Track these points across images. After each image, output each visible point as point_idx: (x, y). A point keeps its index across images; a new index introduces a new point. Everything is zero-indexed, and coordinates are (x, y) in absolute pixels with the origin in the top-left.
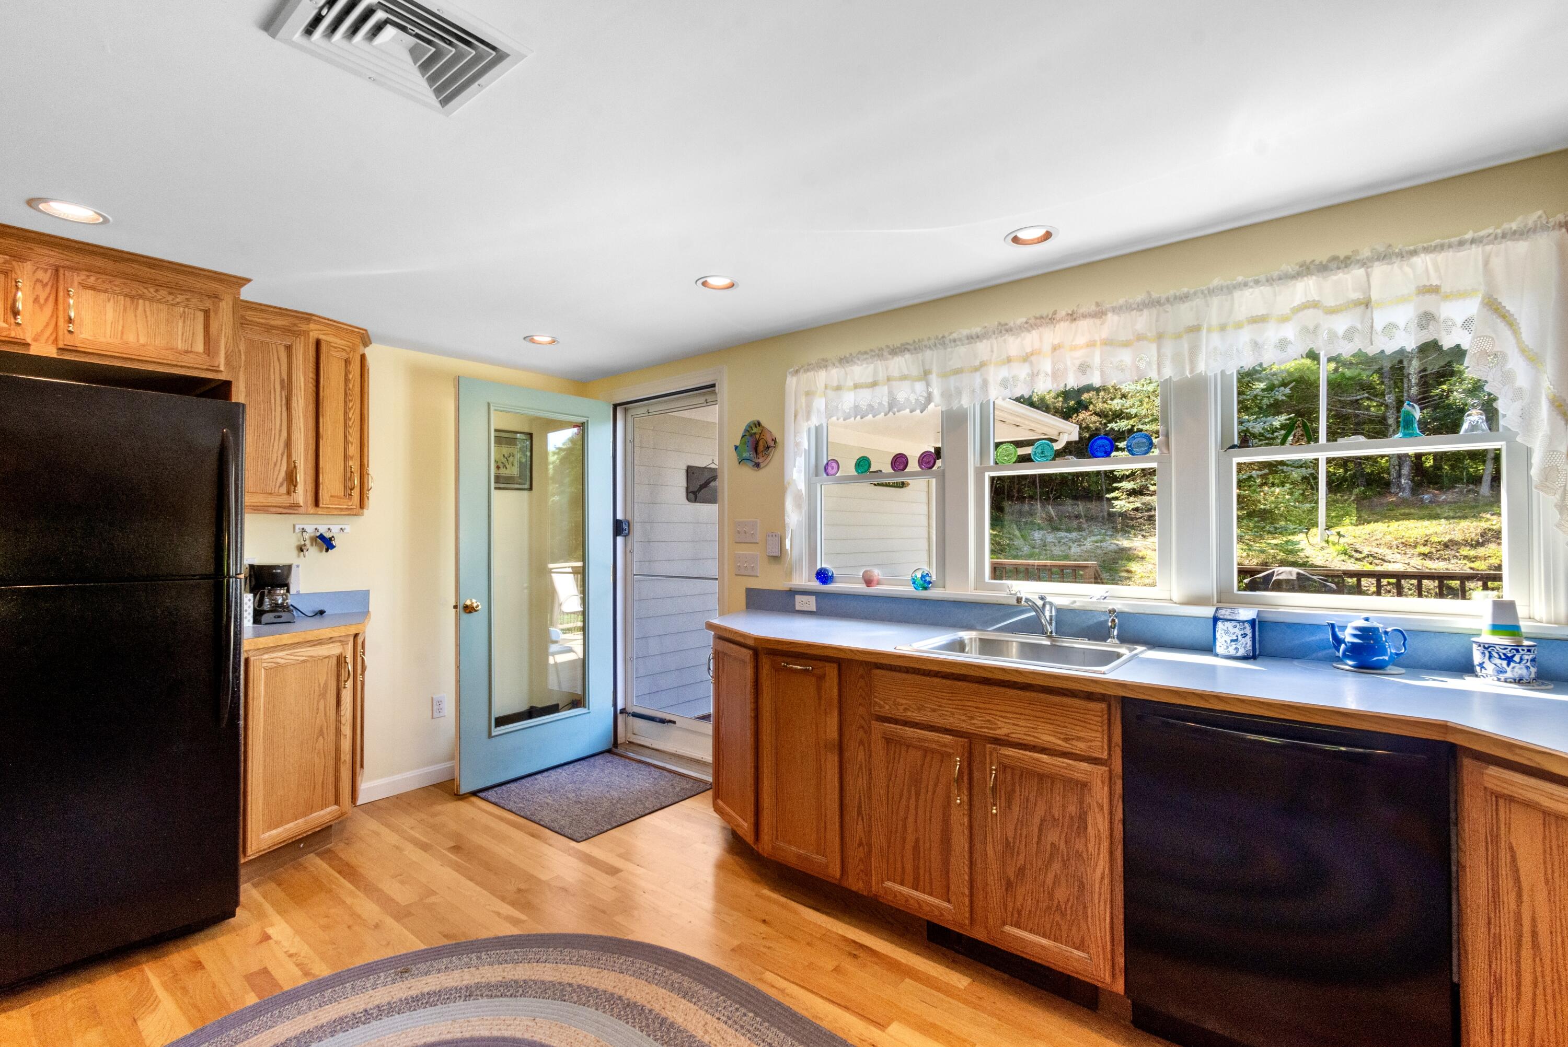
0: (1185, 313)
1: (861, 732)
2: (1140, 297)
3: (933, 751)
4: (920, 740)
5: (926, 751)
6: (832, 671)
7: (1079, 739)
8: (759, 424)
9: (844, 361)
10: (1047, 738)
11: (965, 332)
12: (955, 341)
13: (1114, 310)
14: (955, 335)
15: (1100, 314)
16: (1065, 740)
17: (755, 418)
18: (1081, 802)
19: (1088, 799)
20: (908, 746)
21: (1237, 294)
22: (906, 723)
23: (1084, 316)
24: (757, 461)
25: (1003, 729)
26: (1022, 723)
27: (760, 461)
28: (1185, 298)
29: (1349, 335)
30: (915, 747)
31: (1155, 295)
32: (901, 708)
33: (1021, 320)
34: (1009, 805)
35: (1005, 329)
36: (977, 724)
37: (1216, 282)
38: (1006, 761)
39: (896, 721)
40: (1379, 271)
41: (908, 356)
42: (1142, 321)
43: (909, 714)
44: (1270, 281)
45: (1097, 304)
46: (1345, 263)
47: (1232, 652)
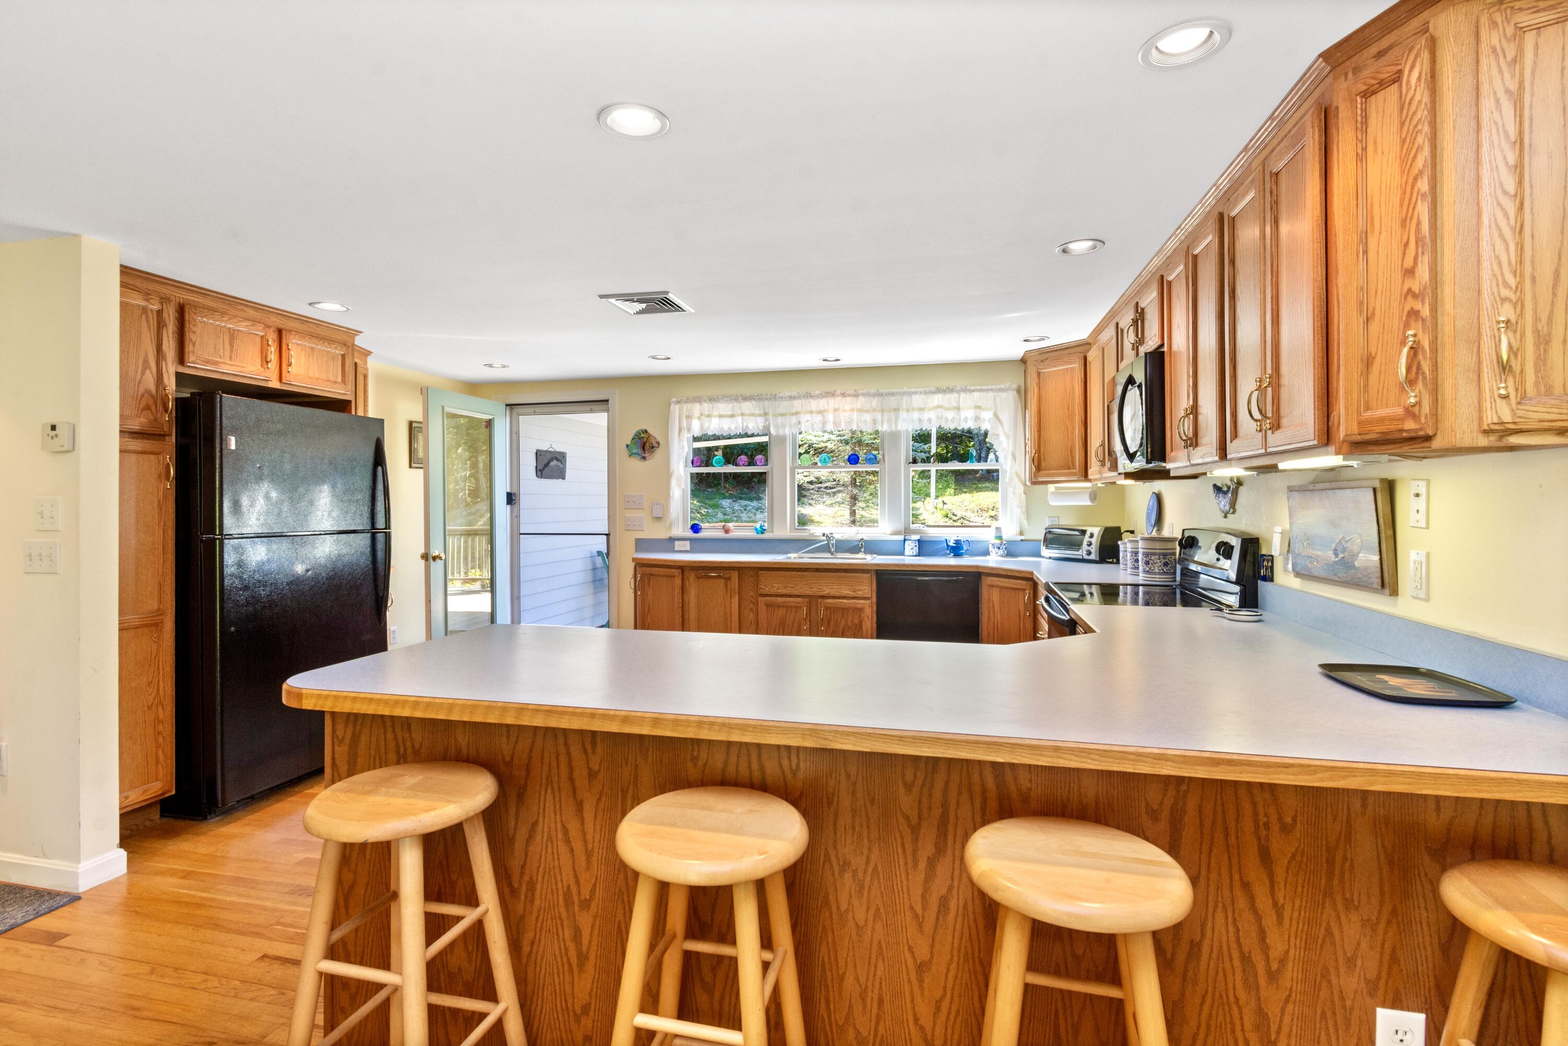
0: (893, 401)
1: (751, 604)
2: (873, 391)
3: (791, 607)
4: (785, 602)
5: (787, 607)
6: (735, 575)
7: (859, 590)
8: (646, 431)
9: (712, 400)
10: (846, 592)
11: (788, 394)
12: (782, 398)
13: (863, 394)
14: (781, 395)
15: (856, 395)
16: (854, 592)
17: (643, 427)
18: (860, 616)
19: (863, 615)
20: (778, 607)
21: (913, 396)
22: (777, 596)
23: (849, 395)
24: (644, 455)
25: (827, 591)
26: (835, 587)
27: (646, 455)
28: (893, 394)
29: (953, 420)
30: (782, 607)
31: (881, 391)
32: (775, 589)
33: (818, 392)
34: (829, 625)
35: (809, 396)
36: (815, 591)
37: (905, 389)
38: (827, 605)
39: (771, 596)
40: (963, 395)
41: (754, 402)
42: (875, 402)
43: (779, 591)
44: (926, 393)
45: (855, 391)
46: (951, 390)
47: (911, 554)
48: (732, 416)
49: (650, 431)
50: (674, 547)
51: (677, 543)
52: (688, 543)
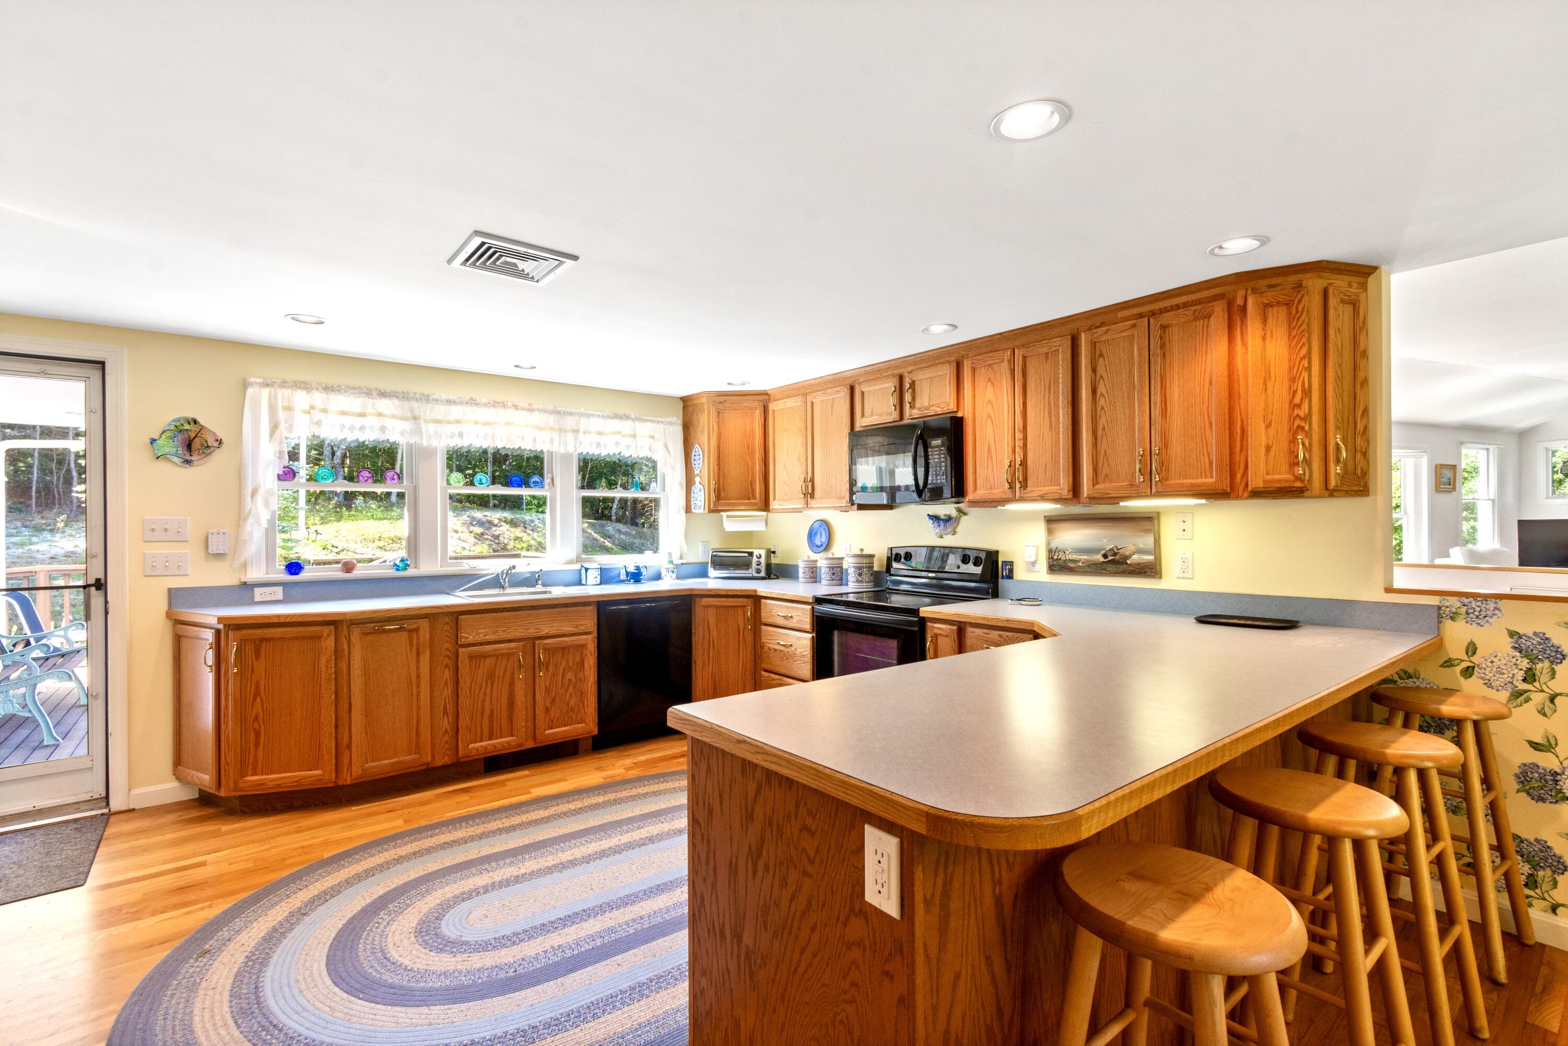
0: (570, 422)
1: (446, 659)
2: (550, 408)
3: (503, 655)
4: (495, 650)
5: (497, 656)
6: (424, 624)
7: (582, 625)
8: (195, 422)
10: (568, 629)
11: (444, 397)
12: (437, 400)
13: (538, 410)
14: (436, 397)
15: (531, 410)
16: (575, 627)
17: (191, 415)
18: (581, 654)
19: (585, 652)
20: (485, 657)
21: (591, 418)
22: (481, 644)
23: (522, 409)
24: (188, 458)
25: (545, 630)
26: (555, 625)
27: (193, 458)
28: (571, 414)
29: (628, 447)
30: (490, 656)
31: (558, 409)
32: (481, 636)
33: (484, 400)
34: (547, 670)
35: (473, 402)
36: (532, 632)
37: (582, 410)
38: (546, 646)
39: (474, 645)
40: (637, 423)
41: (396, 401)
42: (551, 420)
43: (487, 637)
44: (603, 417)
45: (530, 405)
46: (626, 417)
48: (362, 415)
49: (202, 421)
50: (253, 597)
51: (258, 591)
52: (280, 589)
